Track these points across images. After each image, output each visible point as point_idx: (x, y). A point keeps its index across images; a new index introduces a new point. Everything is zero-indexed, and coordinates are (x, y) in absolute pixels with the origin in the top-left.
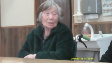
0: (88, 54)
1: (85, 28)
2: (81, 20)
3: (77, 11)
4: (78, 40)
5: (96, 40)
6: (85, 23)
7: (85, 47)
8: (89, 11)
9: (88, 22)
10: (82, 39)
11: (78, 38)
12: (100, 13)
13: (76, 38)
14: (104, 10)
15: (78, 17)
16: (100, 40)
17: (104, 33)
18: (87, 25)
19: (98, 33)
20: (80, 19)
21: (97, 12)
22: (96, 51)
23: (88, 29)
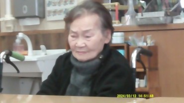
0: (23, 83)
1: (18, 41)
2: (12, 28)
3: (5, 13)
4: (4, 60)
5: (36, 60)
6: (17, 33)
7: (16, 71)
8: (25, 12)
9: (23, 30)
10: (12, 59)
11: (5, 57)
12: (42, 17)
13: (1, 57)
14: (50, 12)
15: (6, 22)
16: (43, 60)
17: (48, 48)
18: (20, 35)
19: (39, 49)
20: (10, 25)
21: (37, 15)
22: (35, 78)
23: (23, 41)
